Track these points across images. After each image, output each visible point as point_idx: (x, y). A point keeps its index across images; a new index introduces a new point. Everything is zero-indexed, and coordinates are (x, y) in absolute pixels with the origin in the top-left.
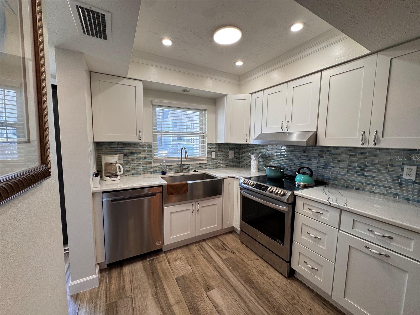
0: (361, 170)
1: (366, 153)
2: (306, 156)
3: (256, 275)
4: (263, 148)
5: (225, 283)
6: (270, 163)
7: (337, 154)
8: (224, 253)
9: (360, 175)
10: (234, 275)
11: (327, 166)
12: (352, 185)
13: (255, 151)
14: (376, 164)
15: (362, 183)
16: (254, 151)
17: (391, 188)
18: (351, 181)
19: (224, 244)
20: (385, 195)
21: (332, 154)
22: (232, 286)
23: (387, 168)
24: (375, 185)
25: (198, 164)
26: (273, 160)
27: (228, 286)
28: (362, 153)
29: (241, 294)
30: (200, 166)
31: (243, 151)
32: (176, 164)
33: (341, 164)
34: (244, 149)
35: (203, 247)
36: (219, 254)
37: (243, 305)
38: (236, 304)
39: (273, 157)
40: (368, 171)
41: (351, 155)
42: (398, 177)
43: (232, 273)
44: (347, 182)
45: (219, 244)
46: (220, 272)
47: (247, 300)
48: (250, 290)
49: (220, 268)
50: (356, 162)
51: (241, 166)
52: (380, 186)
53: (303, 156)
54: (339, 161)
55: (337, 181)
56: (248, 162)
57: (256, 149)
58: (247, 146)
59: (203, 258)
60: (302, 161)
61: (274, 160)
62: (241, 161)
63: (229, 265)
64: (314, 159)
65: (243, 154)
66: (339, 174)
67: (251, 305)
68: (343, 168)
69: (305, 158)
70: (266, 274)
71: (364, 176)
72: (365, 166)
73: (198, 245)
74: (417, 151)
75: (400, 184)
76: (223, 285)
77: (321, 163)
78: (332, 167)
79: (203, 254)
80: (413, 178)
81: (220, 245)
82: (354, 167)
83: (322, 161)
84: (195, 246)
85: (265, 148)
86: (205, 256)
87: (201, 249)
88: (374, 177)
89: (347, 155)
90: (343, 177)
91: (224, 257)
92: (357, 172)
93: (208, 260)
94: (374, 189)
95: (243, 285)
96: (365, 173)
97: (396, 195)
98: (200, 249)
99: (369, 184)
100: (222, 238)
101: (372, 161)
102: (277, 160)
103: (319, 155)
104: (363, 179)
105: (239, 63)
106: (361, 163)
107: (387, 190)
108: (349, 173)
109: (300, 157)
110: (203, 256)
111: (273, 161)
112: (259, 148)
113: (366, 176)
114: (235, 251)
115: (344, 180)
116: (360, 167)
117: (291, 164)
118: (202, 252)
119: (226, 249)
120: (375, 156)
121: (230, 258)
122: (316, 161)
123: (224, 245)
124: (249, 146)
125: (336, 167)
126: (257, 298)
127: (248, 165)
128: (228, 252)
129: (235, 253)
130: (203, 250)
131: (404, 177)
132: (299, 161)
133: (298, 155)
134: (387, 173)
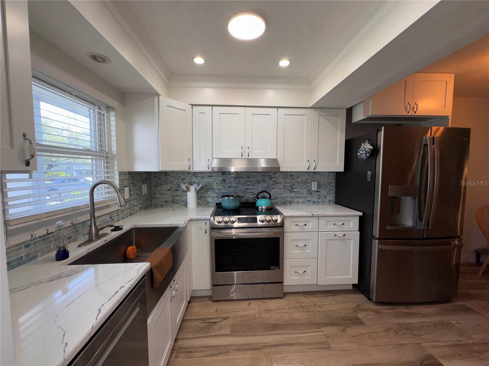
0: (292, 188)
1: (293, 176)
2: (251, 181)
3: (269, 317)
4: (196, 177)
5: (268, 350)
6: (207, 193)
7: (275, 178)
8: (220, 328)
9: (291, 192)
10: (260, 335)
11: (269, 188)
12: (287, 201)
13: (182, 181)
14: (299, 183)
15: (292, 197)
16: (179, 181)
17: (307, 197)
18: (286, 197)
19: (203, 319)
20: (305, 202)
21: (272, 178)
22: (276, 345)
23: (304, 185)
24: (299, 197)
25: (108, 214)
26: (211, 189)
27: (275, 349)
28: (291, 176)
29: (289, 343)
30: (111, 218)
31: (157, 183)
32: (71, 225)
33: (279, 186)
34: (159, 179)
35: (187, 348)
36: (218, 333)
37: (301, 347)
38: (299, 354)
39: (212, 186)
40: (295, 188)
41: (284, 178)
42: (310, 190)
43: (256, 335)
44: (284, 199)
45: (199, 324)
46: (248, 347)
47: (297, 341)
48: (286, 332)
49: (242, 345)
50: (288, 183)
51: (154, 205)
52: (302, 197)
53: (248, 181)
54: (277, 183)
55: (277, 199)
56: (169, 198)
57: (183, 179)
58: (165, 175)
59: (212, 358)
60: (247, 187)
61: (214, 189)
62: (153, 198)
63: (243, 332)
64: (258, 183)
65: (158, 186)
66: (278, 194)
67: (303, 341)
68: (280, 188)
69: (249, 183)
70: (272, 309)
71: (293, 192)
72: (294, 185)
73: (176, 353)
74: (316, 173)
75: (311, 193)
76: (270, 354)
77: (264, 187)
78: (273, 188)
79: (203, 354)
80: (316, 189)
81: (202, 324)
82: (288, 186)
83: (265, 184)
84: (175, 358)
85: (198, 177)
86: (209, 353)
87: (189, 352)
88: (299, 192)
89: (282, 178)
90: (281, 196)
91: (228, 331)
92: (289, 190)
93: (220, 354)
94: (300, 200)
95: (276, 334)
96: (295, 190)
97: (309, 201)
98: (191, 354)
99: (297, 197)
100: (191, 316)
101: (297, 181)
102: (217, 189)
103: (262, 180)
104: (293, 195)
105: (199, 61)
106: (291, 183)
107: (305, 199)
108: (284, 192)
109: (245, 183)
110: (206, 356)
111: (212, 191)
112: (189, 177)
113: (294, 192)
114: (226, 315)
115: (281, 197)
116: (290, 186)
117: (235, 191)
118: (197, 354)
119: (215, 323)
120: (299, 178)
121: (233, 326)
122: (260, 185)
123: (204, 321)
124: (169, 175)
125: (275, 188)
126: (296, 331)
127: (169, 201)
128: (220, 323)
129: (228, 317)
130: (194, 350)
131: (312, 189)
132: (244, 187)
133: (242, 181)
134: (305, 188)
